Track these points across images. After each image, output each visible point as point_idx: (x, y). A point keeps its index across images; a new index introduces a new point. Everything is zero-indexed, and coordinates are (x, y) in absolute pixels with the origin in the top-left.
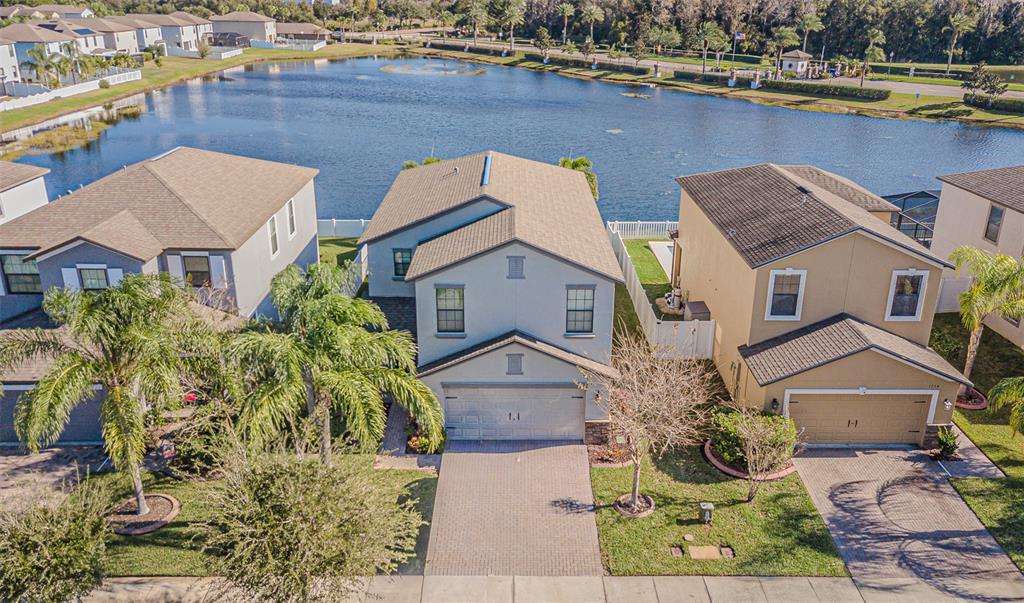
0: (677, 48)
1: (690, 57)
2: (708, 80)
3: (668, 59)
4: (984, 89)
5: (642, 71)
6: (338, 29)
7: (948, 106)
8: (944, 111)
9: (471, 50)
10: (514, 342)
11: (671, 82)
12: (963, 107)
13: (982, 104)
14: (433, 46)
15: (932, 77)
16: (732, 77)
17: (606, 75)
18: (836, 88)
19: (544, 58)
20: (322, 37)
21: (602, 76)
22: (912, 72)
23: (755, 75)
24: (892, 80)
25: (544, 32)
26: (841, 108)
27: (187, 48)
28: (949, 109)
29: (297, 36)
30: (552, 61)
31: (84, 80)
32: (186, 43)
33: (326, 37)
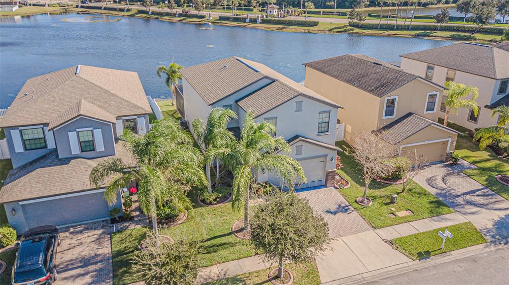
0: (211, 5)
1: (219, 9)
2: (236, 20)
4: (357, 19)
5: (203, 17)
7: (343, 27)
8: (343, 30)
9: (105, 9)
12: (349, 28)
13: (357, 26)
14: (82, 7)
15: (329, 14)
16: (247, 18)
17: (184, 19)
18: (295, 21)
20: (16, 3)
21: (182, 20)
22: (322, 13)
23: (258, 17)
24: (314, 17)
26: (300, 30)
28: (345, 28)
30: (153, 13)
33: (18, 3)
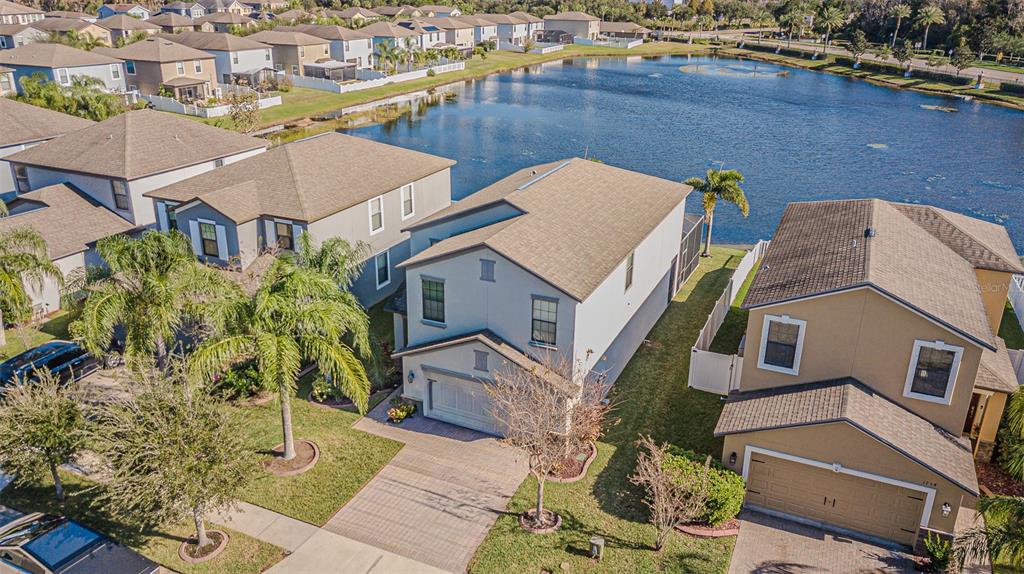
3: (1011, 69)
5: (963, 81)
6: (658, 28)
9: (783, 52)
10: (477, 340)
11: (993, 95)
14: (746, 47)
17: (917, 83)
19: (855, 62)
20: (640, 36)
21: (912, 84)
25: (861, 36)
27: (516, 44)
29: (618, 35)
30: (864, 66)
31: (416, 69)
32: (517, 39)
33: (644, 36)
